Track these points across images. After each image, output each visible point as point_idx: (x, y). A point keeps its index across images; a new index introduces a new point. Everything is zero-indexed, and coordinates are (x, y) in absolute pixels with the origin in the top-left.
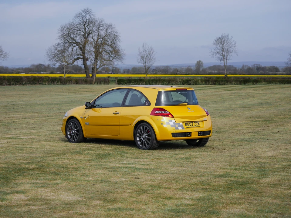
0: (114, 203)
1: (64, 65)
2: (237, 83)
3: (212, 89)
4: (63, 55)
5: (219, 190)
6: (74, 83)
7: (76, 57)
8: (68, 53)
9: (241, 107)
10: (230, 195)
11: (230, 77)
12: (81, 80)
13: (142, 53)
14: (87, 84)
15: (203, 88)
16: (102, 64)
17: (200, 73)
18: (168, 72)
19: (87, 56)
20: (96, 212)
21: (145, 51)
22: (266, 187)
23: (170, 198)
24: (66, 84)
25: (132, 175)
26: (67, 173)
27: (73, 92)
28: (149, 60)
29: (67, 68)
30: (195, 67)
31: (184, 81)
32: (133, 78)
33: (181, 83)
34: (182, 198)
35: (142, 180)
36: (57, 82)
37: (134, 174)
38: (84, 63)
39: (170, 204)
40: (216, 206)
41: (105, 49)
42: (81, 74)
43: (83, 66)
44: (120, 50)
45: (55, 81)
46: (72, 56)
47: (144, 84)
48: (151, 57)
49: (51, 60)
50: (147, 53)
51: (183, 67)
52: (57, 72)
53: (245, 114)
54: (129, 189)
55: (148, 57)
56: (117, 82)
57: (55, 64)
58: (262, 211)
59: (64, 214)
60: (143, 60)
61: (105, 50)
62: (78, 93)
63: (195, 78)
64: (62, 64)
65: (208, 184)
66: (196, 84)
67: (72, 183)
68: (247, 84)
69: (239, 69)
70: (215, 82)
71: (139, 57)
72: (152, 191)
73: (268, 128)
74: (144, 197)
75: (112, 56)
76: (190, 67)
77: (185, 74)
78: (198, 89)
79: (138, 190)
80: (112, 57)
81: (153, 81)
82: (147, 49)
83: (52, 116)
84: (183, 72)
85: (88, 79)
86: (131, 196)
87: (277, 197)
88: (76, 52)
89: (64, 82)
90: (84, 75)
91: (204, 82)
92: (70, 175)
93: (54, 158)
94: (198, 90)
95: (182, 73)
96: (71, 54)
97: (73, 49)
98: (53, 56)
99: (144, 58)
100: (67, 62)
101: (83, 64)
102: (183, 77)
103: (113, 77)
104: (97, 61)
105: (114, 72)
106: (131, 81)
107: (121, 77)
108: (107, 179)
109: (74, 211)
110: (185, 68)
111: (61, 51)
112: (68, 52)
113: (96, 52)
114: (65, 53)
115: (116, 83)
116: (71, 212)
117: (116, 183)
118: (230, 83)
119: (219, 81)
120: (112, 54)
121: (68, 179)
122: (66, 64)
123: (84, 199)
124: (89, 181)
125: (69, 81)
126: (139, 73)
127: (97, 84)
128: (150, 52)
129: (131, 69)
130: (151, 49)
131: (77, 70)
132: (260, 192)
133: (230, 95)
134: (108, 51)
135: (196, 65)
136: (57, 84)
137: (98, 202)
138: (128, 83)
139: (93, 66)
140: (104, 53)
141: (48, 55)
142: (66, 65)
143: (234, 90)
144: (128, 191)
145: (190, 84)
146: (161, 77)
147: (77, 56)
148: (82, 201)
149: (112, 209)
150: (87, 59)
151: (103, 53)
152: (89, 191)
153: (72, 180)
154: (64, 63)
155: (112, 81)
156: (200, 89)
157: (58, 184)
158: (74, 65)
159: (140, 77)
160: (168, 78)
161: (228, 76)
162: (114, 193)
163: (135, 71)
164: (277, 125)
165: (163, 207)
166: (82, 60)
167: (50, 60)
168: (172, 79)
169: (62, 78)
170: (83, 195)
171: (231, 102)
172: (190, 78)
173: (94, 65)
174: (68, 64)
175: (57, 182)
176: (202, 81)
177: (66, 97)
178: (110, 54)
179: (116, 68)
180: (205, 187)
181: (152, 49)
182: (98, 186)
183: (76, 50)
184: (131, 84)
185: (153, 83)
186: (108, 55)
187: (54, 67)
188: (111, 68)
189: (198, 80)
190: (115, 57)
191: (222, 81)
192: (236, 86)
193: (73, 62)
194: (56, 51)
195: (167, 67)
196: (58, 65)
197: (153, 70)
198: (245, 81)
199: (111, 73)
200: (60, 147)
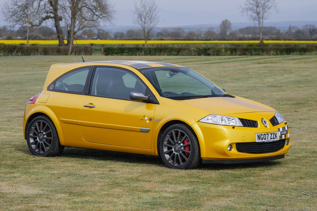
0: (81, 196)
1: (27, 26)
2: (277, 53)
3: (238, 61)
4: (25, 13)
5: (209, 183)
6: (41, 54)
7: (44, 15)
8: (33, 10)
9: (270, 87)
10: (221, 188)
11: (268, 45)
12: (52, 48)
13: (139, 9)
14: (60, 55)
15: (225, 60)
16: (82, 26)
17: (227, 38)
18: (180, 37)
19: (60, 13)
20: (59, 205)
21: (144, 6)
22: (266, 179)
23: (148, 191)
24: (29, 55)
25: (107, 168)
26: (27, 166)
27: (39, 67)
28: (150, 19)
29: (32, 32)
30: (219, 30)
31: (200, 50)
32: (127, 46)
33: (196, 53)
34: (162, 191)
35: (118, 173)
36: (17, 52)
37: (109, 166)
38: (56, 24)
39: (147, 197)
40: (200, 199)
41: (85, 3)
42: (52, 39)
43: (55, 29)
44: (108, 6)
45: (14, 50)
46: (39, 14)
47: (142, 55)
48: (153, 15)
49: (9, 20)
50: (146, 9)
51: (202, 30)
52: (17, 37)
53: (271, 96)
54: (100, 182)
55: (148, 15)
56: (104, 51)
57: (14, 26)
58: (251, 203)
59: (22, 206)
60: (141, 20)
61: (87, 5)
62: (46, 67)
63: (217, 46)
64: (24, 25)
65: (197, 177)
66: (218, 55)
67: (32, 176)
68: (291, 53)
69: (284, 32)
70: (245, 52)
71: (136, 16)
72: (127, 185)
73: (296, 113)
74: (118, 190)
75: (97, 13)
76: (211, 30)
77: (204, 39)
78: (218, 61)
79: (111, 183)
80: (97, 15)
81: (155, 51)
82: (146, 5)
83: (10, 99)
84: (202, 36)
85: (62, 47)
86: (102, 190)
87: (275, 190)
88: (44, 8)
89: (27, 52)
90: (56, 42)
91: (229, 52)
92: (30, 168)
93: (11, 150)
94: (217, 63)
95: (200, 38)
96: (37, 12)
97: (39, 3)
98: (11, 13)
99: (143, 16)
100: (31, 23)
101: (54, 25)
102: (200, 44)
103: (99, 45)
104: (74, 22)
105: (101, 37)
106: (124, 51)
107: (111, 45)
108: (76, 172)
109: (34, 204)
110: (204, 30)
111: (22, 7)
112: (33, 8)
113: (72, 9)
114: (29, 10)
115: (102, 53)
116: (31, 205)
117: (86, 176)
118: (267, 52)
119: (251, 50)
120: (96, 11)
121: (28, 173)
122: (30, 25)
123: (46, 193)
124: (54, 174)
125: (35, 51)
126: (138, 38)
127: (75, 55)
128: (151, 9)
129: (125, 33)
130: (152, 4)
131: (47, 34)
132: (257, 185)
133: (258, 71)
134: (90, 7)
135: (221, 27)
136: (17, 54)
137: (63, 195)
138: (120, 53)
139: (69, 29)
140: (85, 10)
141: (4, 12)
142: (29, 28)
143: (267, 63)
144: (99, 184)
145: (209, 55)
146: (168, 44)
147: (46, 14)
148: (43, 195)
149: (78, 202)
150: (61, 19)
151: (83, 10)
152: (53, 184)
153: (33, 173)
154: (27, 24)
155: (97, 50)
156: (221, 61)
157: (15, 177)
158: (41, 26)
159: (137, 45)
160: (178, 46)
161: (265, 42)
162: (82, 186)
163: (131, 35)
164: (310, 110)
165: (137, 200)
166: (54, 19)
167: (6, 20)
168: (184, 47)
169: (25, 46)
170: (45, 188)
171: (257, 80)
172: (210, 46)
173: (70, 27)
174: (33, 26)
175: (15, 175)
176: (226, 50)
177: (29, 73)
178: (94, 11)
179: (103, 31)
180: (192, 180)
181: (154, 3)
182: (64, 179)
183: (45, 5)
184: (124, 55)
185: (155, 53)
186: (91, 12)
187: (12, 29)
188: (96, 31)
189: (221, 49)
190: (101, 15)
191: (255, 50)
192: (272, 58)
193: (41, 23)
194: (16, 7)
195: (179, 29)
196: (17, 27)
197: (158, 33)
198: (289, 50)
199: (97, 39)
200: (19, 137)
